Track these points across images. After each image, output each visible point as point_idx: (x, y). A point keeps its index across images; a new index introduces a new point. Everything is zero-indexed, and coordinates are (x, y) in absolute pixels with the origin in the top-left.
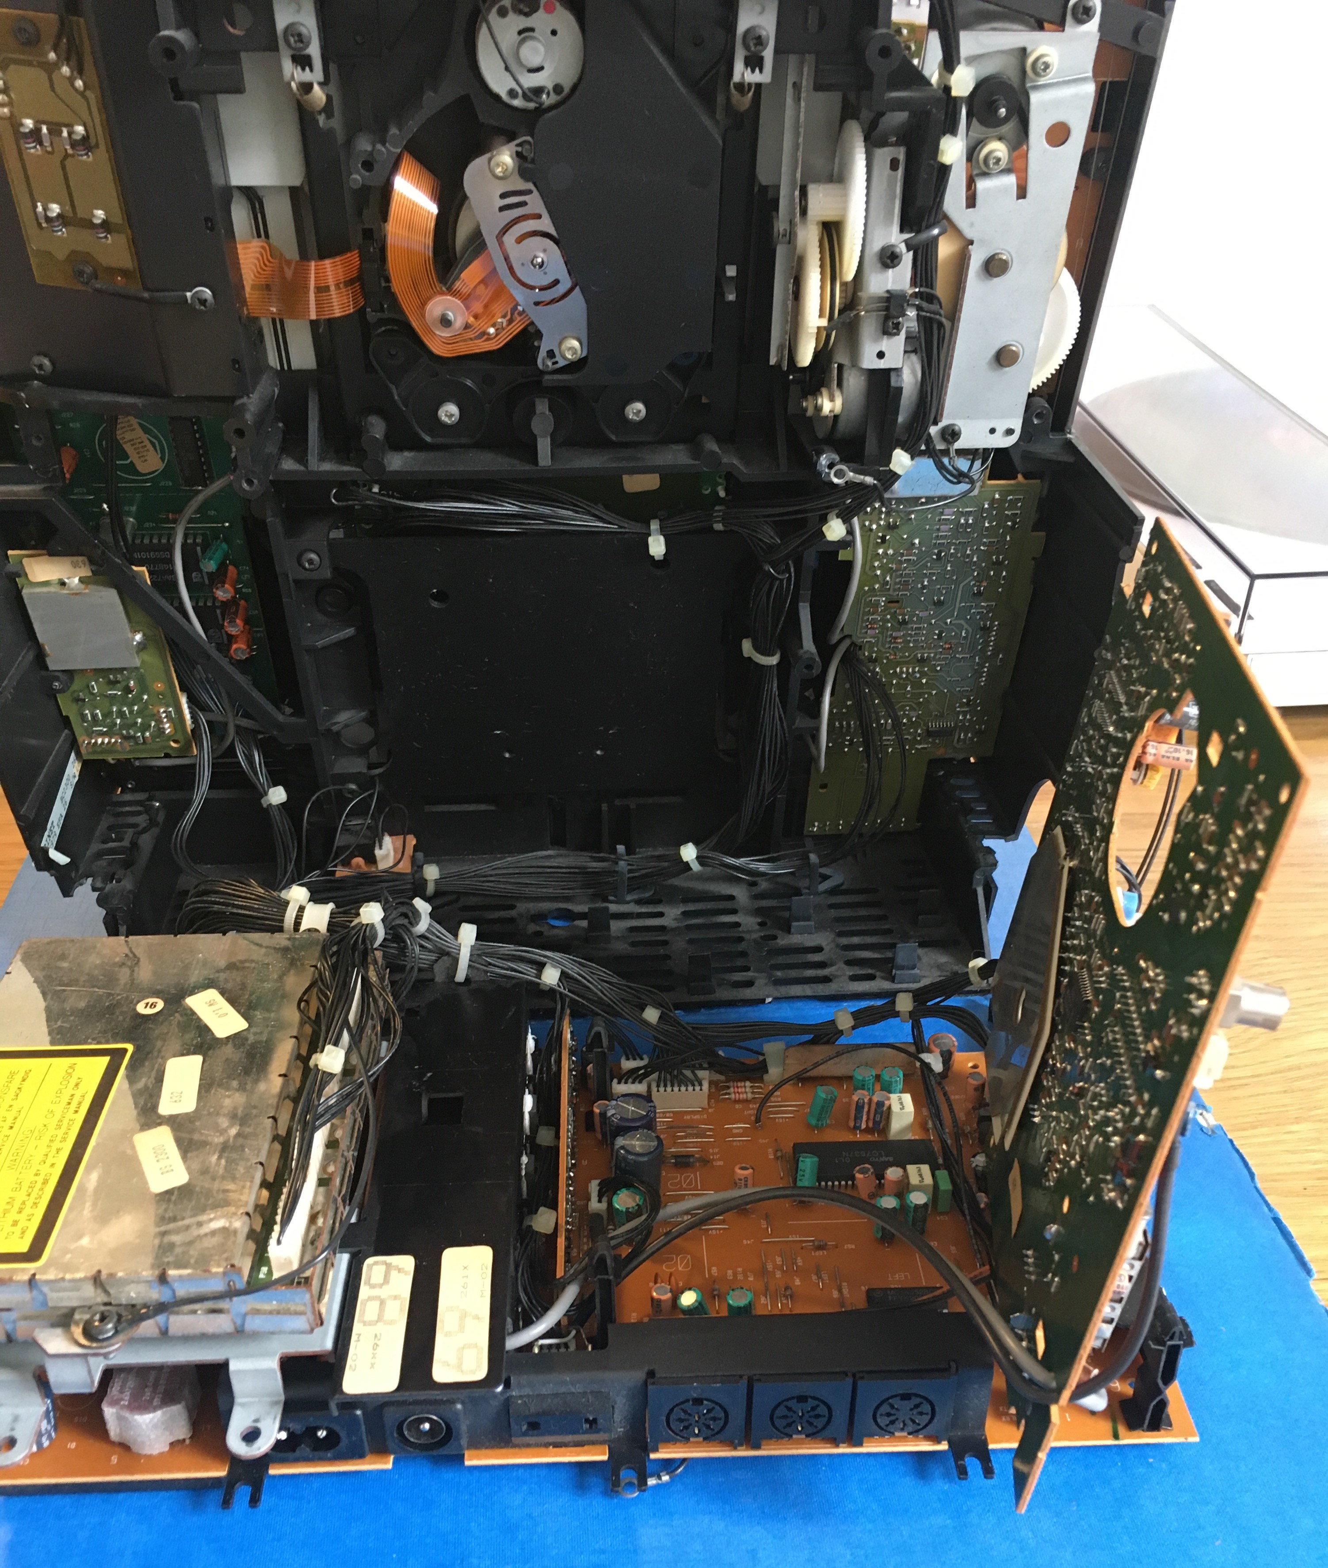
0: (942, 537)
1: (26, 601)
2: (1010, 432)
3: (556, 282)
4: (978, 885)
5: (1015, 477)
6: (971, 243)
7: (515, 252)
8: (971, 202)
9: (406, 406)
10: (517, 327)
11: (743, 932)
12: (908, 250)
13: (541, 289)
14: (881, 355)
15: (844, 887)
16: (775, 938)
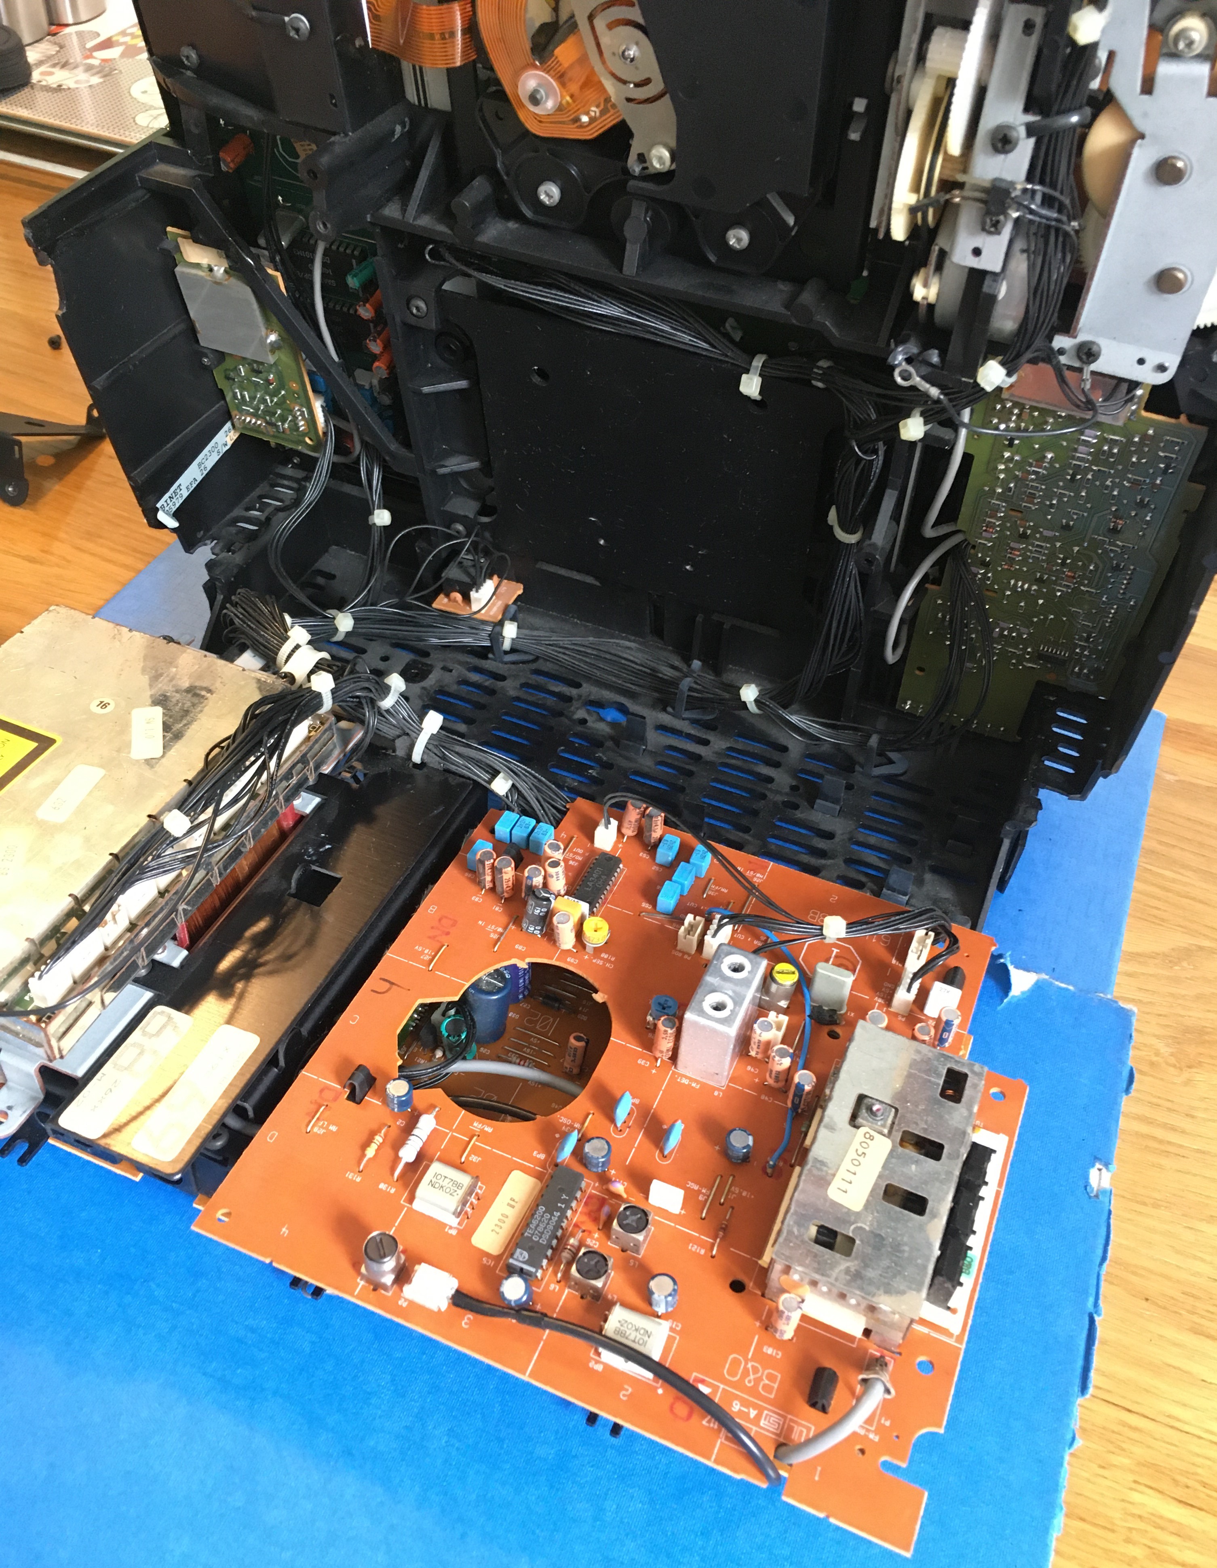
0: (1079, 459)
1: (178, 278)
2: (1162, 368)
3: (647, 82)
4: (1006, 837)
5: (1177, 417)
6: (1142, 136)
7: (606, 39)
8: (1148, 87)
9: (508, 175)
10: (609, 121)
11: (770, 790)
12: (1029, 134)
13: (637, 85)
14: (977, 252)
15: (902, 778)
16: (796, 807)
